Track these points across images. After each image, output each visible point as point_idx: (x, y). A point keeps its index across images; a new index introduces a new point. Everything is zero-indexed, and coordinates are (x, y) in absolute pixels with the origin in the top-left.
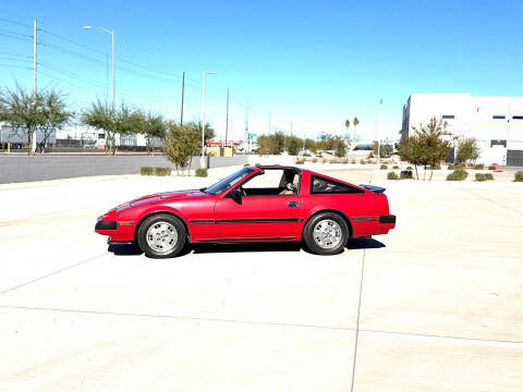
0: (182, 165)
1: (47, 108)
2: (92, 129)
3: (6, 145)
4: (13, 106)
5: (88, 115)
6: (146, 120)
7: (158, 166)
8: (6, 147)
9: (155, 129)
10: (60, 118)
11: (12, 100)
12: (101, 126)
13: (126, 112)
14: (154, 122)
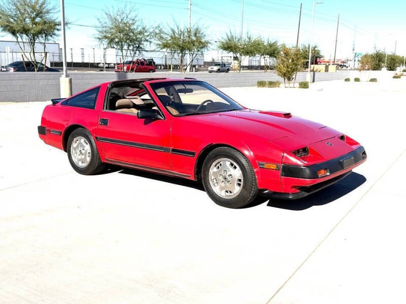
0: (289, 79)
1: (194, 38)
2: (225, 53)
3: (170, 66)
4: (171, 37)
5: (222, 42)
6: (266, 44)
7: (270, 80)
8: (170, 68)
9: (272, 52)
10: (203, 45)
11: (171, 33)
12: (231, 51)
13: (249, 38)
14: (271, 45)
